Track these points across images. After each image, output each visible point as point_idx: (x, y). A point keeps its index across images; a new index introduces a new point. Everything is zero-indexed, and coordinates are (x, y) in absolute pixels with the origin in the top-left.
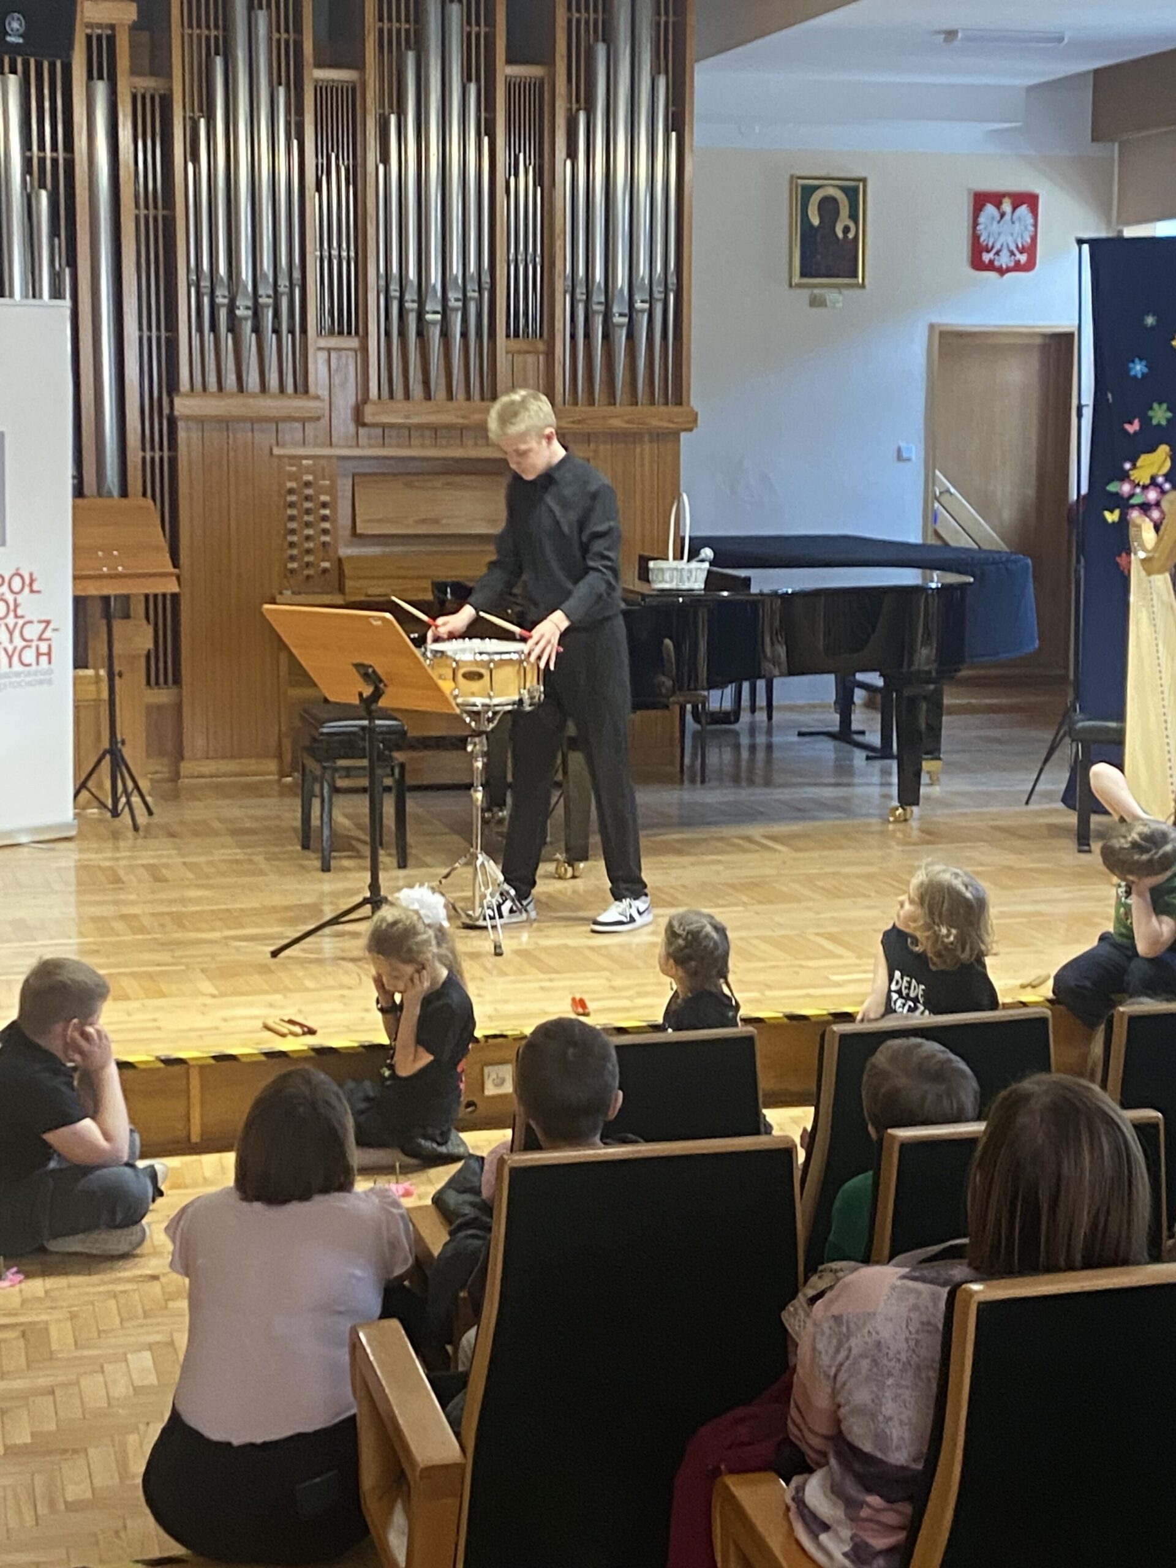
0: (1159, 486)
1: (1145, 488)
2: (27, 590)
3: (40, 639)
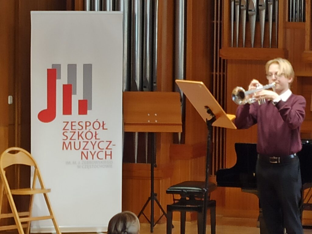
2: (101, 128)
3: (107, 148)
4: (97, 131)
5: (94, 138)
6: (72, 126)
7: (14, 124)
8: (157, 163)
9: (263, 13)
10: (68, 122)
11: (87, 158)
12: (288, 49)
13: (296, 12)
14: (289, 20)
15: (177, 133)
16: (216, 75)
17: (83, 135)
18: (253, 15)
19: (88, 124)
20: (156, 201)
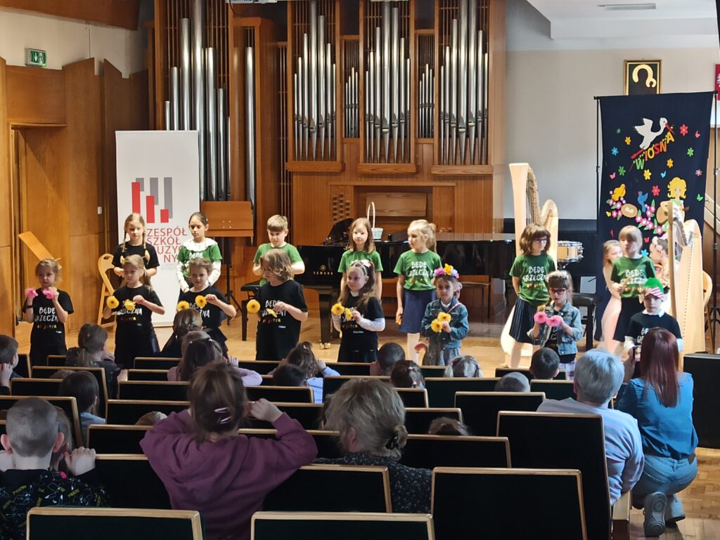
0: (621, 202)
1: (617, 202)
2: (181, 234)
4: (178, 237)
5: (175, 243)
6: (155, 232)
7: (104, 232)
8: (232, 264)
9: (323, 130)
10: (151, 230)
11: (169, 261)
12: (346, 162)
13: (351, 129)
14: (345, 136)
15: (250, 238)
16: (284, 186)
17: (166, 241)
18: (314, 132)
19: (170, 231)
20: (232, 297)
